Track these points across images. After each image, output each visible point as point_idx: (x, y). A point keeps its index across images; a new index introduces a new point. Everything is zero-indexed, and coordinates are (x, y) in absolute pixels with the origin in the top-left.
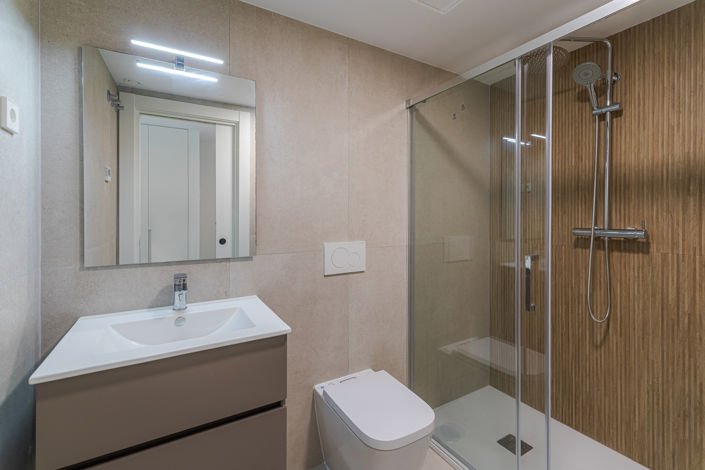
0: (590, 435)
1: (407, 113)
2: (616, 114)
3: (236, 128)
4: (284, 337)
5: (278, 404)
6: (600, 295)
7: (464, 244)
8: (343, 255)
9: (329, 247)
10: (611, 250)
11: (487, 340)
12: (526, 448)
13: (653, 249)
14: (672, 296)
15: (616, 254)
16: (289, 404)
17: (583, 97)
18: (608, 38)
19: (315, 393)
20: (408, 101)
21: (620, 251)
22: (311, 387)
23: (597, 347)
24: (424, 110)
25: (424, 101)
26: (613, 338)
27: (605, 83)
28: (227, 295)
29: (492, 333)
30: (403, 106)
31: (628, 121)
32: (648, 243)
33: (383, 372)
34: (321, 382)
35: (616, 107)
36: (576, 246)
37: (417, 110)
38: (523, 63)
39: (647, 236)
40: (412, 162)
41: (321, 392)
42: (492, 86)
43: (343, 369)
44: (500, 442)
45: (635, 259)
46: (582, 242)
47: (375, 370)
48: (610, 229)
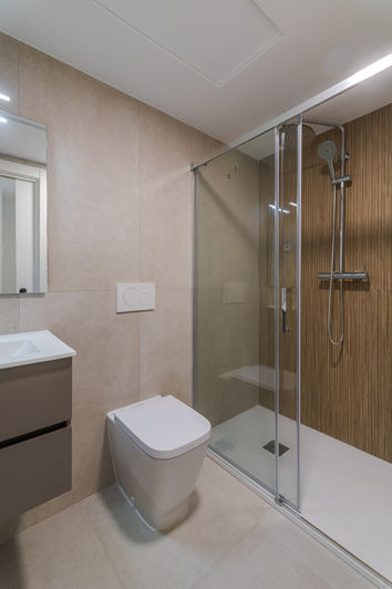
0: (330, 434)
1: (191, 174)
2: (348, 184)
3: (36, 184)
4: (69, 360)
5: (64, 425)
6: (337, 324)
7: (238, 290)
8: (134, 294)
9: (121, 287)
10: (344, 289)
11: (257, 366)
12: (283, 449)
13: (372, 287)
14: (384, 322)
15: (348, 292)
16: (73, 424)
17: (325, 171)
18: (343, 126)
19: (107, 420)
20: (192, 165)
21: (350, 289)
22: (104, 414)
23: (335, 365)
24: (205, 173)
25: (205, 164)
26: (346, 358)
27: (340, 161)
28: (16, 330)
29: (260, 362)
30: (188, 168)
31: (356, 189)
32: (368, 283)
33: (170, 396)
34: (113, 409)
35: (348, 178)
36: (321, 288)
37: (199, 173)
38: (281, 131)
39: (367, 277)
40: (195, 218)
41: (112, 418)
42: (261, 162)
43: (135, 397)
44: (265, 447)
45: (360, 295)
46: (324, 284)
47: (163, 396)
48: (343, 272)
